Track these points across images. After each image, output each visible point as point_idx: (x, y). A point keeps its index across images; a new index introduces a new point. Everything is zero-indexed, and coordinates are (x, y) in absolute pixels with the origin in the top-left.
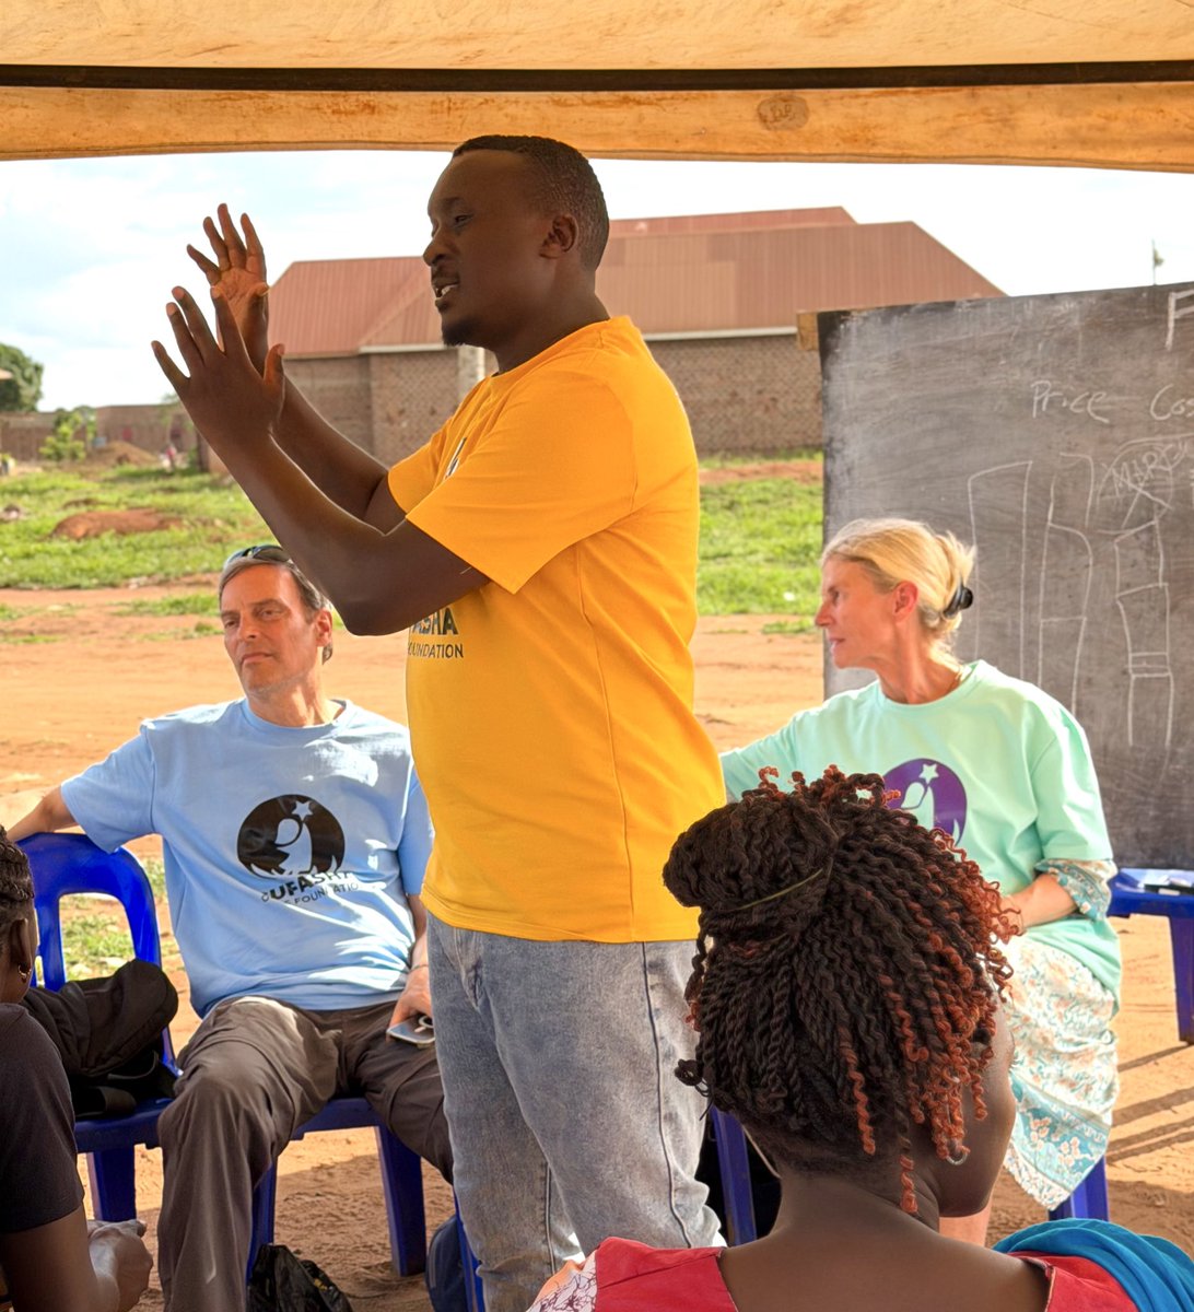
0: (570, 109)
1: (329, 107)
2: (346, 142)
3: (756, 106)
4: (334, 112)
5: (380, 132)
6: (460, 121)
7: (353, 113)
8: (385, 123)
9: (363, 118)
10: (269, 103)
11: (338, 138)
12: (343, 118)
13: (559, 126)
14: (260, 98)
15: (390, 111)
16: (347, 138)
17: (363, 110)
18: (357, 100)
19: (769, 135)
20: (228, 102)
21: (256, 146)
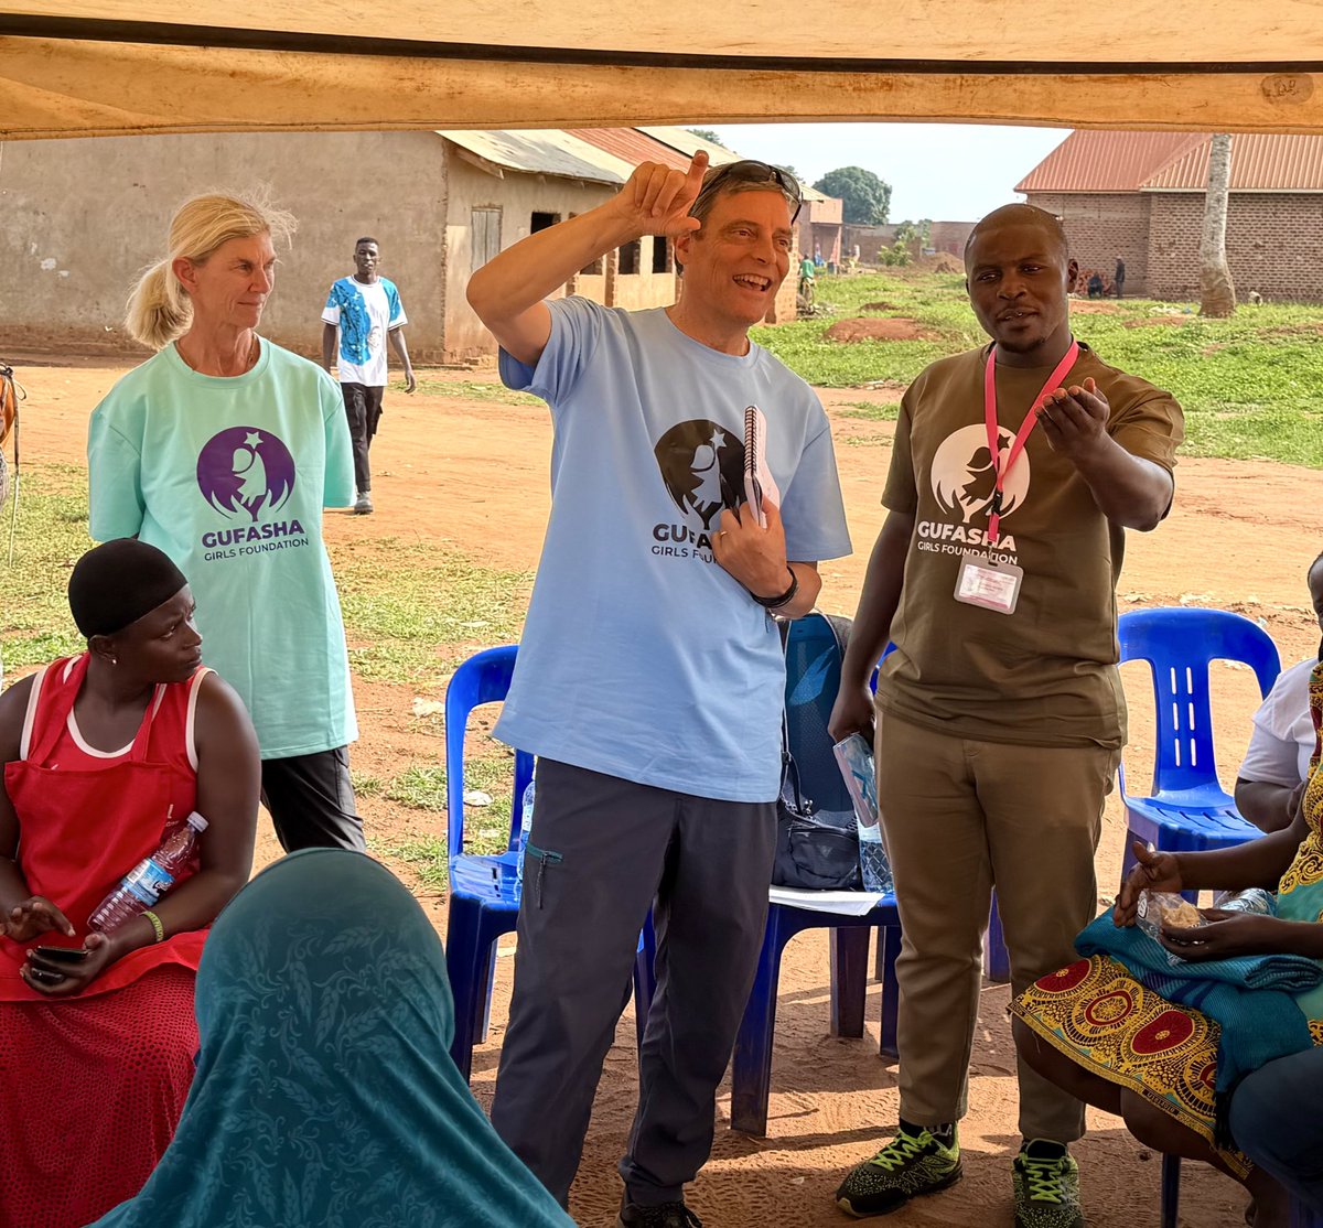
0: (1076, 84)
1: (850, 85)
2: (864, 115)
3: (1260, 82)
4: (854, 89)
5: (896, 106)
6: (971, 95)
7: (872, 90)
8: (901, 98)
9: (881, 94)
10: (797, 82)
11: (857, 112)
12: (863, 95)
13: (1064, 100)
14: (788, 78)
15: (907, 88)
16: (865, 112)
17: (881, 87)
18: (877, 79)
19: (1272, 109)
20: (761, 81)
21: (783, 118)
